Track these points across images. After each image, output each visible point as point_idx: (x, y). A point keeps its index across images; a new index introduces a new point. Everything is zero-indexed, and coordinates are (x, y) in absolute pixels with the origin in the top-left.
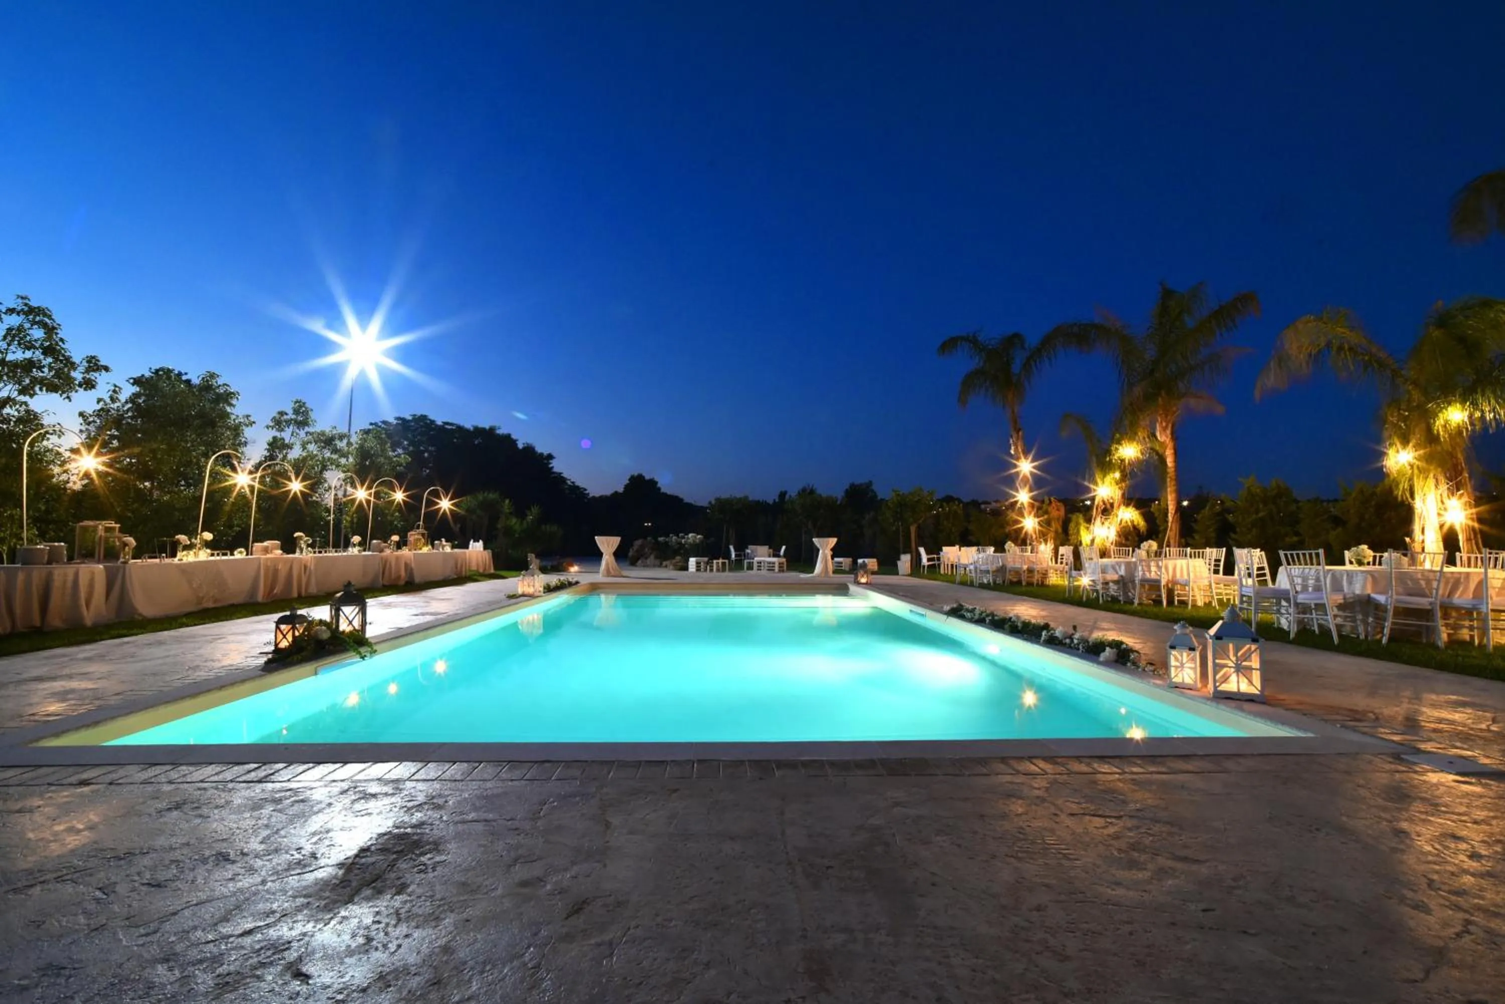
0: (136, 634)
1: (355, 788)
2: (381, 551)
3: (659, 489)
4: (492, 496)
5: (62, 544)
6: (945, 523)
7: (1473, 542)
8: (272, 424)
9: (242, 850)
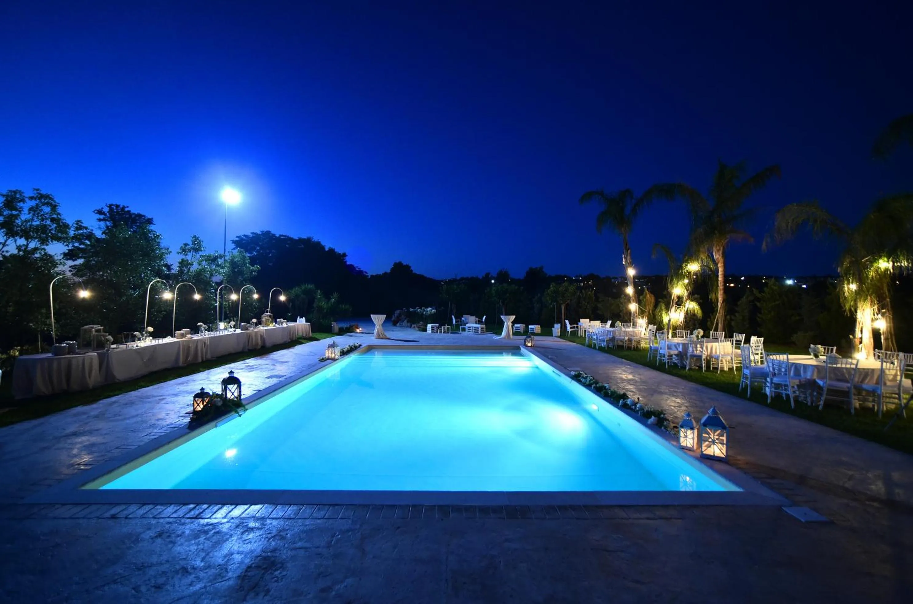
0: (118, 395)
1: (243, 523)
2: (247, 329)
3: (412, 271)
4: (310, 286)
5: (75, 342)
6: (584, 302)
7: (890, 340)
8: (181, 251)
9: (193, 567)
